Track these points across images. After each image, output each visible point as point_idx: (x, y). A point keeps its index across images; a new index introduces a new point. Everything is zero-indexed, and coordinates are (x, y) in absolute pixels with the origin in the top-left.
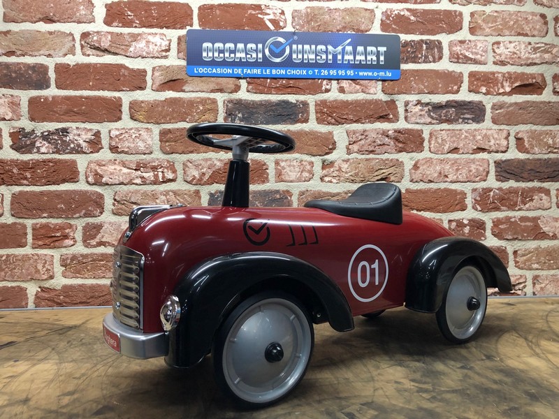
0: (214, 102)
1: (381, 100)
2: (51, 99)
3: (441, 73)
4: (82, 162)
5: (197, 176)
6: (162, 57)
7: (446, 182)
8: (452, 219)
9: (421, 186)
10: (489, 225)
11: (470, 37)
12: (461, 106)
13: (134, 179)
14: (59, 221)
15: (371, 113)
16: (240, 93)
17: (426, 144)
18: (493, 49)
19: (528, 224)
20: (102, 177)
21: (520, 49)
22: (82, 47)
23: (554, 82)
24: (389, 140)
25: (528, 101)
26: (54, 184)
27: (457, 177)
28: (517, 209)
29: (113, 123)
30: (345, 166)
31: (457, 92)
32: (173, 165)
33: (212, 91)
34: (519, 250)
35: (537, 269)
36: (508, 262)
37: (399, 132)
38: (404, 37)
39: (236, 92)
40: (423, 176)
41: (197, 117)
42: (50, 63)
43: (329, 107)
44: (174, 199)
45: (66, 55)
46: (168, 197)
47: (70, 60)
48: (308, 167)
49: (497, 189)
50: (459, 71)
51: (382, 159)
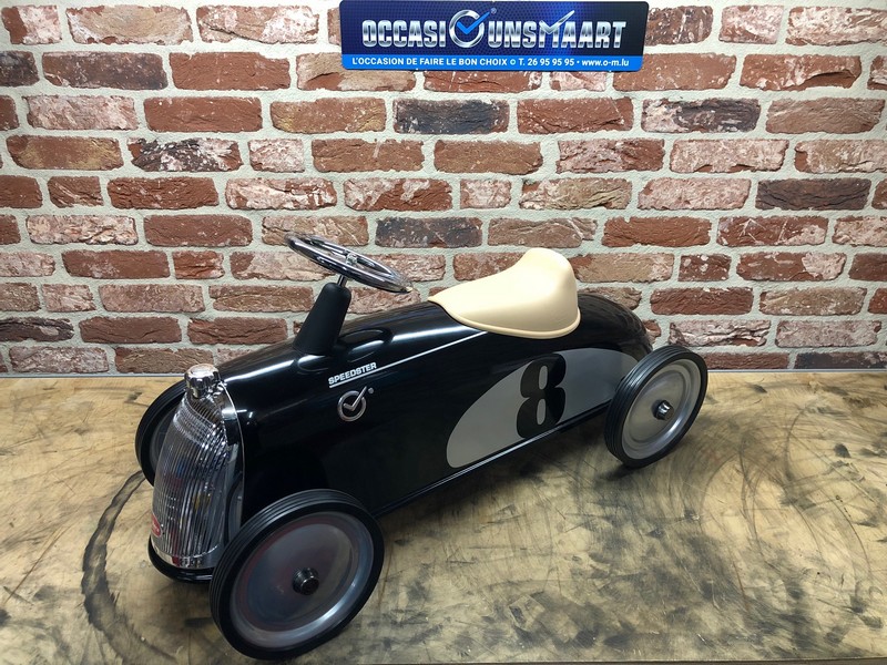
0: (381, 103)
1: (610, 99)
2: (171, 103)
3: (703, 59)
4: (220, 181)
5: (362, 200)
6: (308, 42)
7: (686, 209)
8: (687, 254)
9: (652, 214)
10: (735, 262)
12: (724, 107)
13: (284, 203)
14: (202, 250)
15: (594, 118)
16: (415, 90)
17: (666, 159)
18: (790, 20)
19: (788, 262)
20: (245, 200)
21: (832, 19)
22: (201, 28)
23: (872, 69)
24: (616, 155)
25: (826, 99)
26: (190, 207)
27: (703, 203)
28: (776, 243)
29: (252, 133)
30: (553, 188)
31: (723, 85)
32: (331, 185)
33: (377, 89)
34: (769, 292)
35: (787, 314)
36: (751, 306)
37: (631, 144)
38: (655, 5)
39: (410, 89)
40: (655, 202)
41: (358, 125)
42: (163, 52)
43: (535, 110)
44: (335, 228)
45: (180, 41)
46: (327, 225)
47: (188, 49)
48: (504, 190)
49: (755, 219)
50: (731, 55)
51: (603, 180)
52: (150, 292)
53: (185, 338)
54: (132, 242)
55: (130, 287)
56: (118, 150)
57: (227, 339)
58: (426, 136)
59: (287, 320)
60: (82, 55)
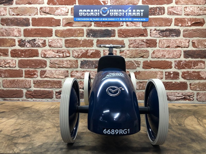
0: (83, 30)
1: (141, 29)
2: (30, 30)
3: (164, 19)
4: (40, 50)
5: (77, 55)
6: (66, 15)
7: (165, 58)
8: (167, 71)
9: (155, 59)
10: (181, 74)
11: (175, 5)
12: (171, 31)
13: (56, 56)
14: (33, 69)
15: (138, 34)
16: (91, 27)
17: (158, 44)
18: (184, 10)
19: (196, 74)
20: (46, 55)
21: (195, 9)
22: (40, 12)
24: (144, 43)
25: (197, 29)
26: (31, 57)
27: (169, 56)
28: (191, 68)
29: (50, 37)
30: (128, 52)
31: (170, 25)
32: (69, 51)
33: (82, 26)
34: (192, 83)
35: (198, 90)
36: (187, 88)
37: (148, 40)
38: (150, 6)
39: (90, 26)
40: (156, 56)
41: (77, 35)
42: (30, 18)
43: (122, 31)
44: (69, 63)
45: (35, 15)
46: (67, 62)
47: (36, 17)
48: (115, 52)
49: (184, 61)
50: (171, 18)
51: (141, 50)
52: (17, 81)
53: (24, 96)
54: (14, 67)
55: (11, 80)
56: (15, 41)
57: (36, 97)
58: (94, 38)
59: (54, 91)
60: (10, 18)
